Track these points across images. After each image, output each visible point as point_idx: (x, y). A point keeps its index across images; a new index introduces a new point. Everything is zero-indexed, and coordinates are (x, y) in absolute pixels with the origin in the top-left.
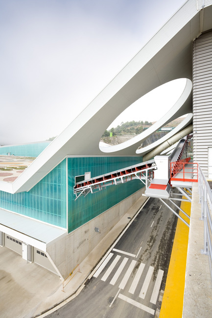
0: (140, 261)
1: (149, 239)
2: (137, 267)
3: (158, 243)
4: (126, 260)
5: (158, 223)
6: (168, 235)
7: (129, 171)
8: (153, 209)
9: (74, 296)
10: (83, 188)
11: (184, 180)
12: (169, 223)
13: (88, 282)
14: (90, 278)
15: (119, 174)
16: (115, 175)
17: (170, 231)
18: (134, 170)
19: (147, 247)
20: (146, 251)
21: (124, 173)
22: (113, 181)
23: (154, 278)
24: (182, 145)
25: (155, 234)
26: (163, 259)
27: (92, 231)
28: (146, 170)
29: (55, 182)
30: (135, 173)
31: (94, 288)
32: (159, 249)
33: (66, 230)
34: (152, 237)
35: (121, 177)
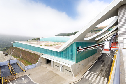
0: (98, 75)
1: (101, 70)
2: (97, 77)
3: (104, 71)
4: (93, 75)
5: (104, 65)
6: (108, 69)
7: (96, 46)
8: (101, 61)
9: (78, 81)
10: (80, 51)
11: (115, 48)
12: (108, 66)
13: (82, 78)
14: (82, 77)
15: (92, 47)
16: (91, 47)
17: (109, 68)
18: (97, 45)
19: (100, 72)
20: (100, 73)
21: (94, 46)
22: (90, 49)
23: (104, 80)
24: (114, 37)
25: (103, 68)
26: (107, 76)
27: (81, 65)
28: (102, 45)
29: (71, 49)
30: (98, 46)
31: (84, 80)
32: (105, 73)
33: (75, 63)
34: (102, 69)
35: (93, 47)
